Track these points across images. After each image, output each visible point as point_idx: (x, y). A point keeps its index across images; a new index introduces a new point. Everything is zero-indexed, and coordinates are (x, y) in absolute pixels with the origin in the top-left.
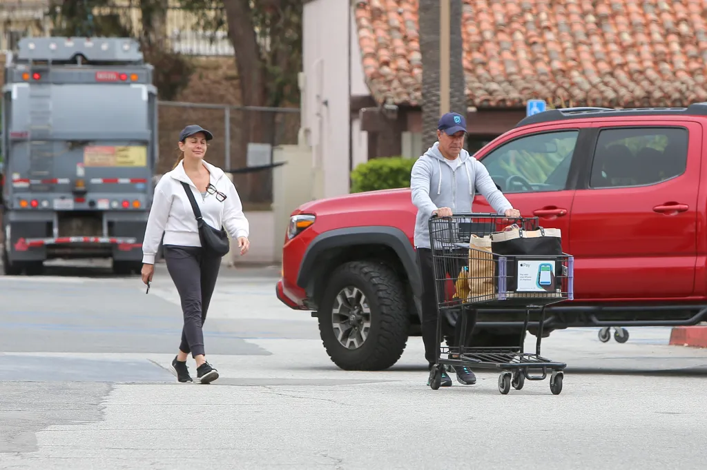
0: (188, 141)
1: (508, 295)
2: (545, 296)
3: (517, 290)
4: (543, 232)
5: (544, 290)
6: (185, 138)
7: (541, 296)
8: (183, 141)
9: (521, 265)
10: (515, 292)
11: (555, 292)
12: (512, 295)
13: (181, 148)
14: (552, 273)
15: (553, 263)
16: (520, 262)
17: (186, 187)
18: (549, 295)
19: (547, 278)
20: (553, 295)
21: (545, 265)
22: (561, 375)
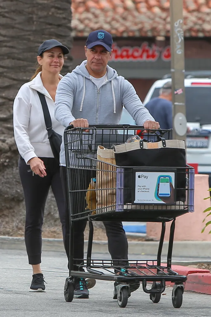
0: (46, 55)
1: (125, 207)
2: (164, 208)
3: (135, 202)
4: (164, 144)
5: (162, 202)
6: (43, 52)
7: (160, 208)
8: (41, 55)
9: (139, 177)
10: (133, 204)
11: (175, 205)
12: (130, 207)
13: (39, 62)
14: (171, 185)
15: (172, 175)
16: (137, 174)
17: (42, 97)
18: (169, 208)
19: (166, 189)
20: (173, 208)
21: (165, 177)
22: (182, 289)
